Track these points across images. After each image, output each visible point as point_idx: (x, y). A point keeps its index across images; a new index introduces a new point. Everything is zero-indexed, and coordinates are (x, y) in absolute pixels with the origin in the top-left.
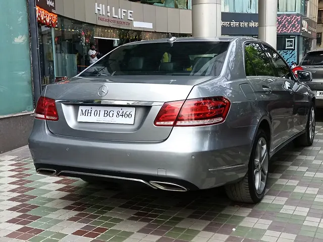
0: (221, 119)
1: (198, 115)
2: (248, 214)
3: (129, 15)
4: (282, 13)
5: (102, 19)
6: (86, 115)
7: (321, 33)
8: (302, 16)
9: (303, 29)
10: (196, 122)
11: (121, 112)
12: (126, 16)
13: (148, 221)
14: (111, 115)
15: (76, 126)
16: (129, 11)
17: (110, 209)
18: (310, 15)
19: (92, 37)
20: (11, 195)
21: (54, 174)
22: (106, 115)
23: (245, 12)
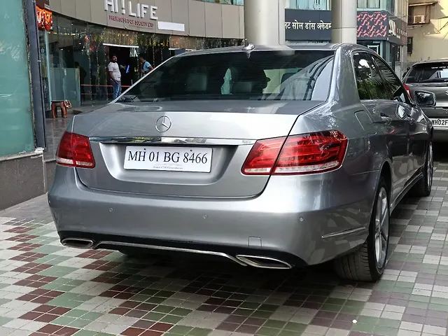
0: (336, 163)
1: (306, 157)
2: (368, 298)
3: (152, 12)
4: (362, 10)
5: (113, 19)
6: (138, 159)
7: (412, 38)
8: (388, 14)
9: (390, 31)
10: (303, 169)
11: (190, 154)
12: (147, 15)
13: (229, 311)
14: (175, 159)
15: (121, 177)
16: (152, 7)
17: (169, 294)
18: (399, 13)
19: (101, 45)
20: (16, 277)
21: (89, 246)
22: (167, 159)
23: (311, 8)
